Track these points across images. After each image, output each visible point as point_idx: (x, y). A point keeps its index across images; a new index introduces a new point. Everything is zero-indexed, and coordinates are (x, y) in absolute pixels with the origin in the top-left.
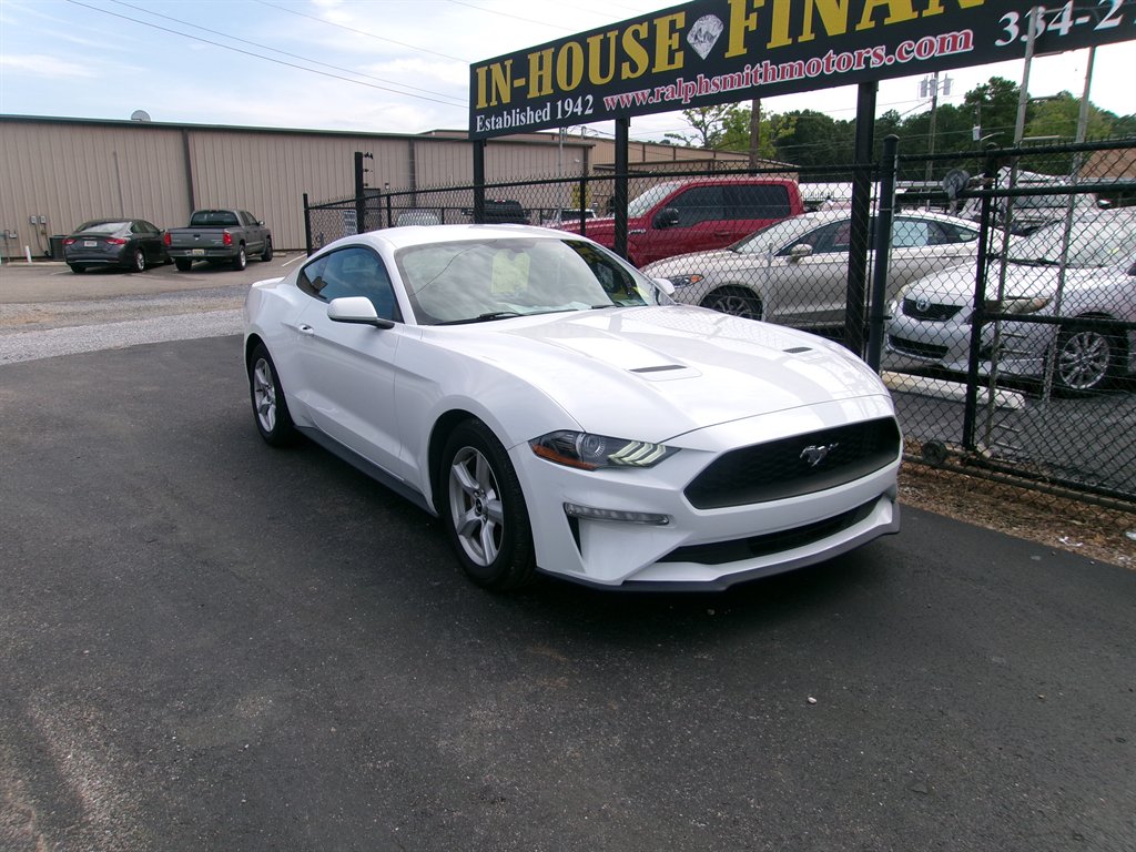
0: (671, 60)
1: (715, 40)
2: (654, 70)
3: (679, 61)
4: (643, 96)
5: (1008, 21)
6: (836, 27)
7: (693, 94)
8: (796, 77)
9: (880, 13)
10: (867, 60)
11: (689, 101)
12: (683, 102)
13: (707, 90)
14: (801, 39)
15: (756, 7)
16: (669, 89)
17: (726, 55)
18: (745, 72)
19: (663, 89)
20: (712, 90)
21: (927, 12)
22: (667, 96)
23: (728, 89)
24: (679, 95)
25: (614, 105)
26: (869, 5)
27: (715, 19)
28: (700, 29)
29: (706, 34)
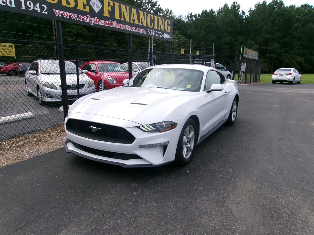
0: (84, 8)
1: (100, 9)
2: (78, 8)
3: (87, 9)
4: (74, 16)
5: (148, 31)
6: (128, 20)
7: (94, 22)
8: (121, 28)
9: (134, 20)
10: (133, 29)
11: (93, 24)
12: (91, 24)
13: (99, 23)
14: (122, 19)
15: (111, 5)
16: (85, 18)
17: (104, 15)
18: (110, 22)
19: (83, 17)
20: (100, 24)
21: (140, 24)
22: (85, 20)
23: (105, 25)
24: (89, 21)
25: (60, 14)
26: (132, 18)
27: (99, 2)
28: (94, 3)
29: (96, 5)
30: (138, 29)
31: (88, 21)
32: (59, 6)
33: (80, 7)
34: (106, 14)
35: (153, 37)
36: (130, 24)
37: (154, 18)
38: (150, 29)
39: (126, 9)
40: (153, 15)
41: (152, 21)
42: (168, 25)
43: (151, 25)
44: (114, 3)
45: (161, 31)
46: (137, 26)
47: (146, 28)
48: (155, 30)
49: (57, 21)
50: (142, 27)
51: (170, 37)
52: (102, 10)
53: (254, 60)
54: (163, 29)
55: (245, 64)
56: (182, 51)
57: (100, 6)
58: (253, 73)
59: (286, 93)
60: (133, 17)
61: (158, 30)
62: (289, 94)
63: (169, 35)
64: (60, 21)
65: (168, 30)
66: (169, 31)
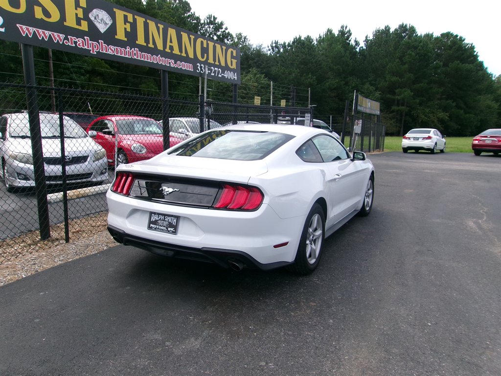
1: (108, 26)
2: (65, 24)
3: (84, 26)
4: (58, 37)
5: (198, 66)
6: (160, 47)
7: (97, 49)
8: (149, 61)
9: (171, 48)
10: (170, 63)
11: (95, 53)
12: (91, 52)
13: (106, 51)
14: (149, 45)
15: (129, 20)
16: (80, 41)
17: (116, 37)
18: (127, 50)
19: (75, 39)
20: (110, 52)
21: (182, 55)
22: (79, 45)
23: (119, 55)
24: (88, 47)
25: (30, 34)
26: (168, 44)
27: (107, 14)
28: (98, 15)
29: (102, 20)
30: (179, 62)
31: (86, 47)
32: (29, 18)
33: (71, 22)
34: (121, 35)
35: (206, 77)
36: (164, 54)
37: (208, 44)
38: (201, 63)
39: (158, 28)
40: (206, 41)
41: (205, 51)
42: (232, 57)
43: (203, 57)
44: (136, 17)
45: (219, 66)
46: (177, 58)
47: (194, 61)
48: (210, 65)
49: (25, 45)
50: (187, 59)
51: (236, 78)
52: (113, 29)
53: (374, 115)
54: (223, 64)
55: (360, 122)
56: (257, 101)
57: (110, 23)
58: (374, 135)
59: (424, 169)
60: (171, 42)
61: (215, 66)
62: (429, 171)
63: (234, 74)
64: (30, 46)
65: (232, 65)
66: (234, 66)
